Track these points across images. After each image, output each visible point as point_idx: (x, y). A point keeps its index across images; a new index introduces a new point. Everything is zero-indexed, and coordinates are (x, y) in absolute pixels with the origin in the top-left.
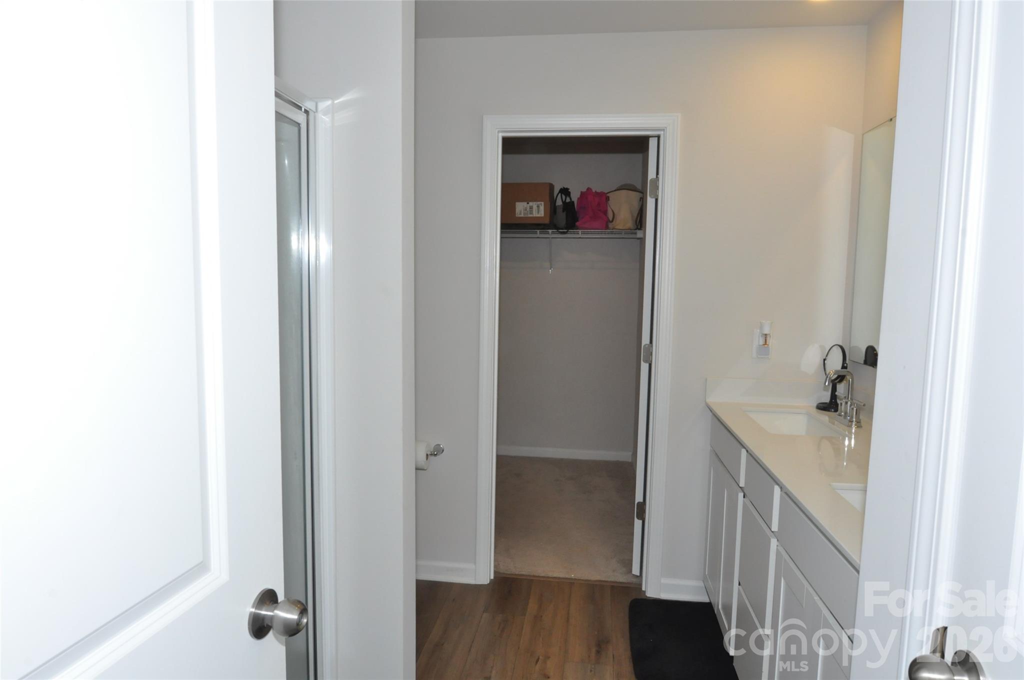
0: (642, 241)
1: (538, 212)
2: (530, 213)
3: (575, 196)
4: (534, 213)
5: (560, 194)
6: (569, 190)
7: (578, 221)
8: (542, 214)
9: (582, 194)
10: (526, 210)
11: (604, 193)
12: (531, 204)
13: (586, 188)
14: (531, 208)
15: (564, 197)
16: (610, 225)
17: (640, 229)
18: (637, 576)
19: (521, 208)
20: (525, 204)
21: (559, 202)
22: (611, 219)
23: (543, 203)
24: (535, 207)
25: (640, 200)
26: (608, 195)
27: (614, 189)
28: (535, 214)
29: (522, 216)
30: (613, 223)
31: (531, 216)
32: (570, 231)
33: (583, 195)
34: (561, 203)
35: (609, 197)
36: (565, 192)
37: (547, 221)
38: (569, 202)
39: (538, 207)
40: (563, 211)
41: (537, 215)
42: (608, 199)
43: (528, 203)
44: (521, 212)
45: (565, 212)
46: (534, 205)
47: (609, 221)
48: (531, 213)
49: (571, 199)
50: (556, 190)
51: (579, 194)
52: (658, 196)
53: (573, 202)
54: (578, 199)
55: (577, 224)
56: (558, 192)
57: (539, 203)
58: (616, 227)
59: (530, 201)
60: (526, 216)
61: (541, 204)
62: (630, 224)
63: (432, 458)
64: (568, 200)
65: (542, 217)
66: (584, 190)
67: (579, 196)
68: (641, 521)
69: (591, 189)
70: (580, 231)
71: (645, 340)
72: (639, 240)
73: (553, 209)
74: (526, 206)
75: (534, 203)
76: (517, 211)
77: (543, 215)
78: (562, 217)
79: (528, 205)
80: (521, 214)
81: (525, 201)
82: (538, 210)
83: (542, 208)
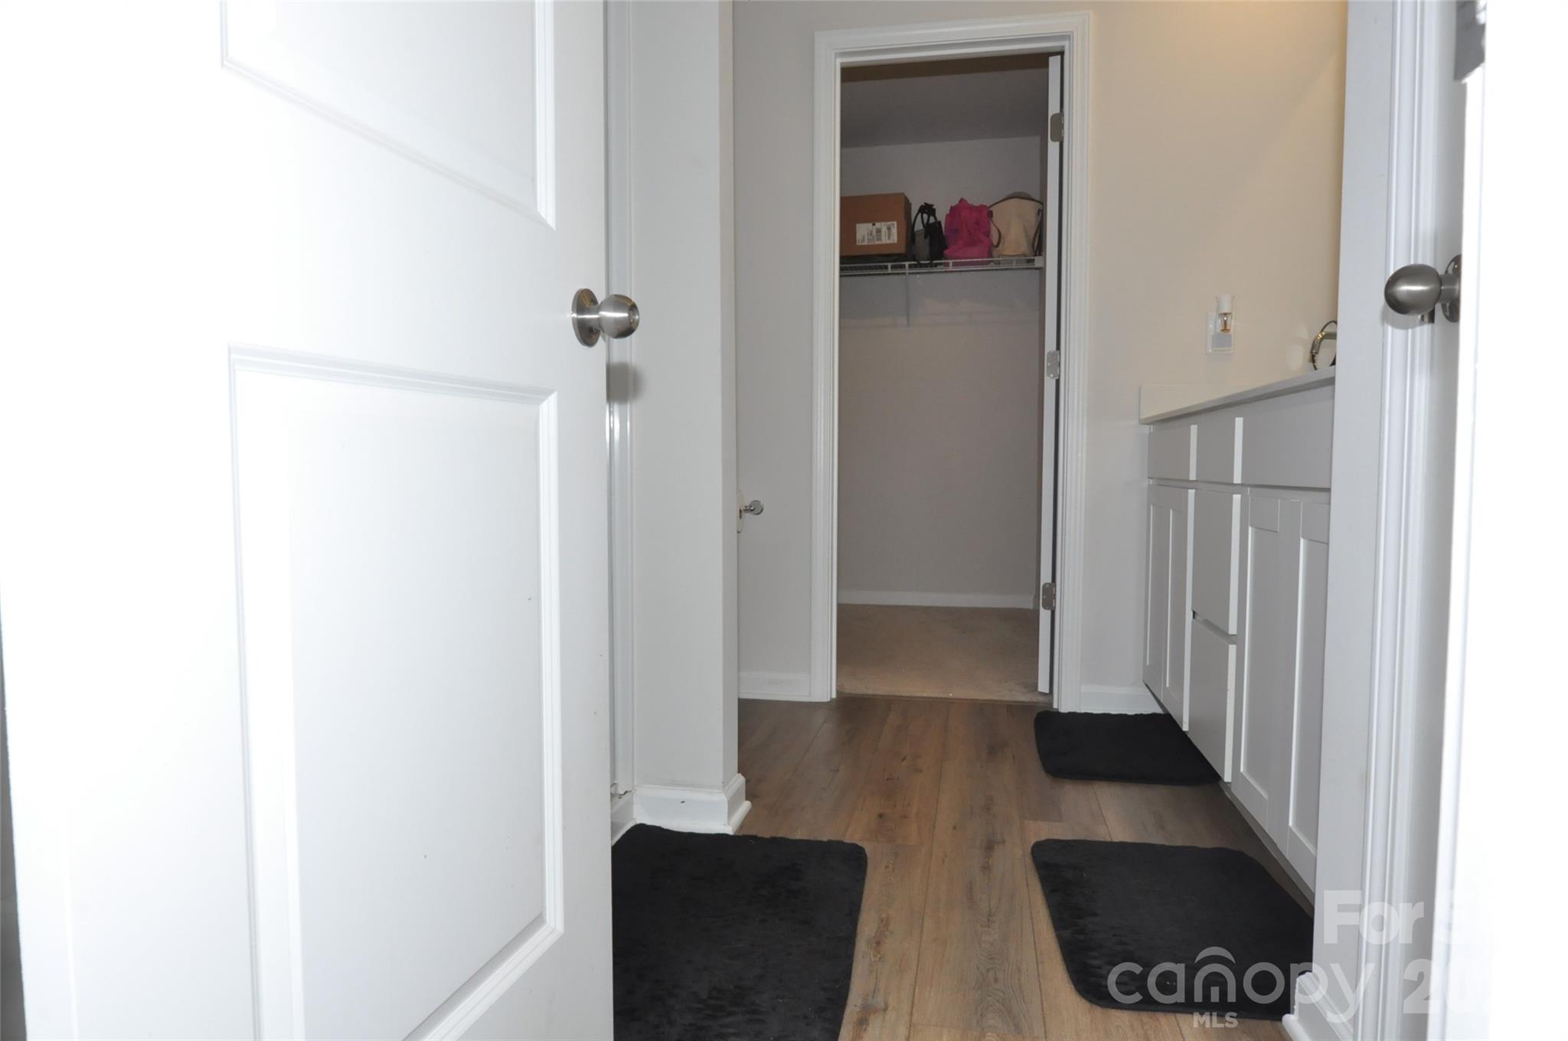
0: (1042, 270)
1: (889, 237)
2: (877, 240)
3: (941, 215)
4: (883, 237)
5: (920, 214)
6: (934, 207)
7: (947, 248)
8: (894, 239)
9: (953, 209)
10: (871, 234)
11: (985, 206)
12: (878, 225)
13: (959, 199)
14: (879, 231)
15: (925, 216)
16: (995, 253)
17: (1040, 255)
18: (1045, 694)
19: (864, 232)
20: (870, 225)
21: (919, 226)
22: (995, 243)
23: (895, 223)
24: (884, 229)
25: (1038, 214)
26: (991, 209)
27: (1001, 199)
28: (885, 240)
29: (866, 243)
30: (998, 249)
31: (880, 243)
32: (935, 262)
33: (954, 211)
34: (921, 227)
35: (992, 212)
36: (927, 209)
37: (902, 250)
38: (933, 223)
39: (889, 229)
40: (925, 237)
41: (888, 242)
42: (990, 214)
43: (874, 225)
44: (864, 237)
45: (927, 240)
46: (882, 226)
47: (992, 244)
48: (879, 239)
49: (935, 218)
50: (915, 209)
51: (949, 209)
52: (1063, 138)
53: (940, 223)
54: (947, 216)
55: (946, 252)
56: (917, 212)
57: (890, 223)
58: (1004, 253)
59: (878, 221)
60: (872, 243)
61: (893, 225)
62: (1024, 248)
63: (747, 516)
64: (932, 220)
65: (894, 244)
66: (955, 202)
67: (948, 212)
68: (1049, 612)
69: (965, 201)
70: (951, 262)
71: (1050, 345)
72: (1038, 271)
73: (910, 236)
74: (870, 229)
75: (883, 223)
76: (859, 236)
77: (896, 241)
78: (923, 245)
79: (874, 227)
80: (863, 240)
81: (869, 222)
82: (887, 234)
83: (894, 231)
